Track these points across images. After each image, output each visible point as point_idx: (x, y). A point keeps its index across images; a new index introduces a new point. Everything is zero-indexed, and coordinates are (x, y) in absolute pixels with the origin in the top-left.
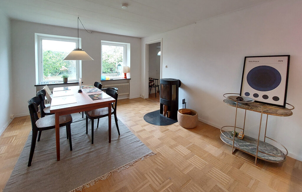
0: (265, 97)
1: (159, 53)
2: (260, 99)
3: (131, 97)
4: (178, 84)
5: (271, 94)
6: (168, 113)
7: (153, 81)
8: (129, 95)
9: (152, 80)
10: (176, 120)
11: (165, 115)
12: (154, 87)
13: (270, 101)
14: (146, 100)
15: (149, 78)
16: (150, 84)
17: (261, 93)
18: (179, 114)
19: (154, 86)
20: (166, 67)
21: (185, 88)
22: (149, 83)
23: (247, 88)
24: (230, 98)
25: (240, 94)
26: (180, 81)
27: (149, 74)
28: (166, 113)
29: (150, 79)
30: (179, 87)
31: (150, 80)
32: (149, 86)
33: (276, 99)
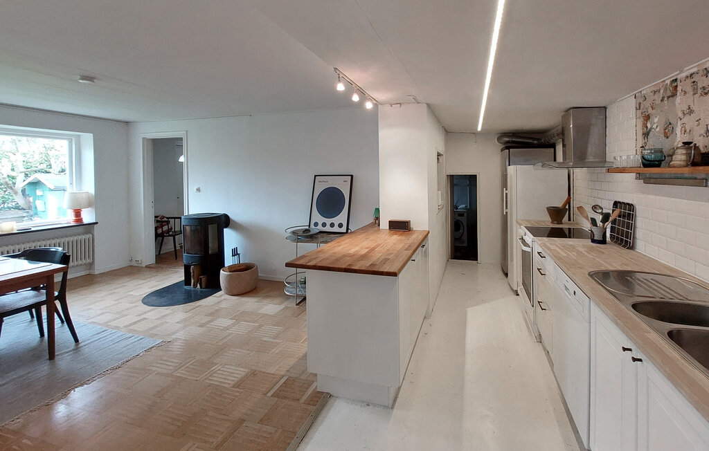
0: (332, 225)
1: (182, 159)
2: (328, 229)
3: (99, 269)
4: (223, 221)
5: (336, 220)
6: (203, 280)
7: (168, 223)
8: (91, 265)
9: (165, 219)
10: (217, 288)
11: (195, 286)
12: (169, 236)
13: (336, 229)
14: (148, 267)
15: (156, 217)
16: (160, 231)
17: (328, 221)
18: (223, 274)
19: (171, 233)
20: (198, 190)
21: (237, 227)
22: (156, 229)
23: (318, 218)
24: (294, 233)
25: (309, 226)
26: (226, 216)
27: (156, 207)
28: (199, 281)
29: (158, 219)
30: (226, 228)
31: (157, 221)
32: (157, 235)
33: (340, 225)
